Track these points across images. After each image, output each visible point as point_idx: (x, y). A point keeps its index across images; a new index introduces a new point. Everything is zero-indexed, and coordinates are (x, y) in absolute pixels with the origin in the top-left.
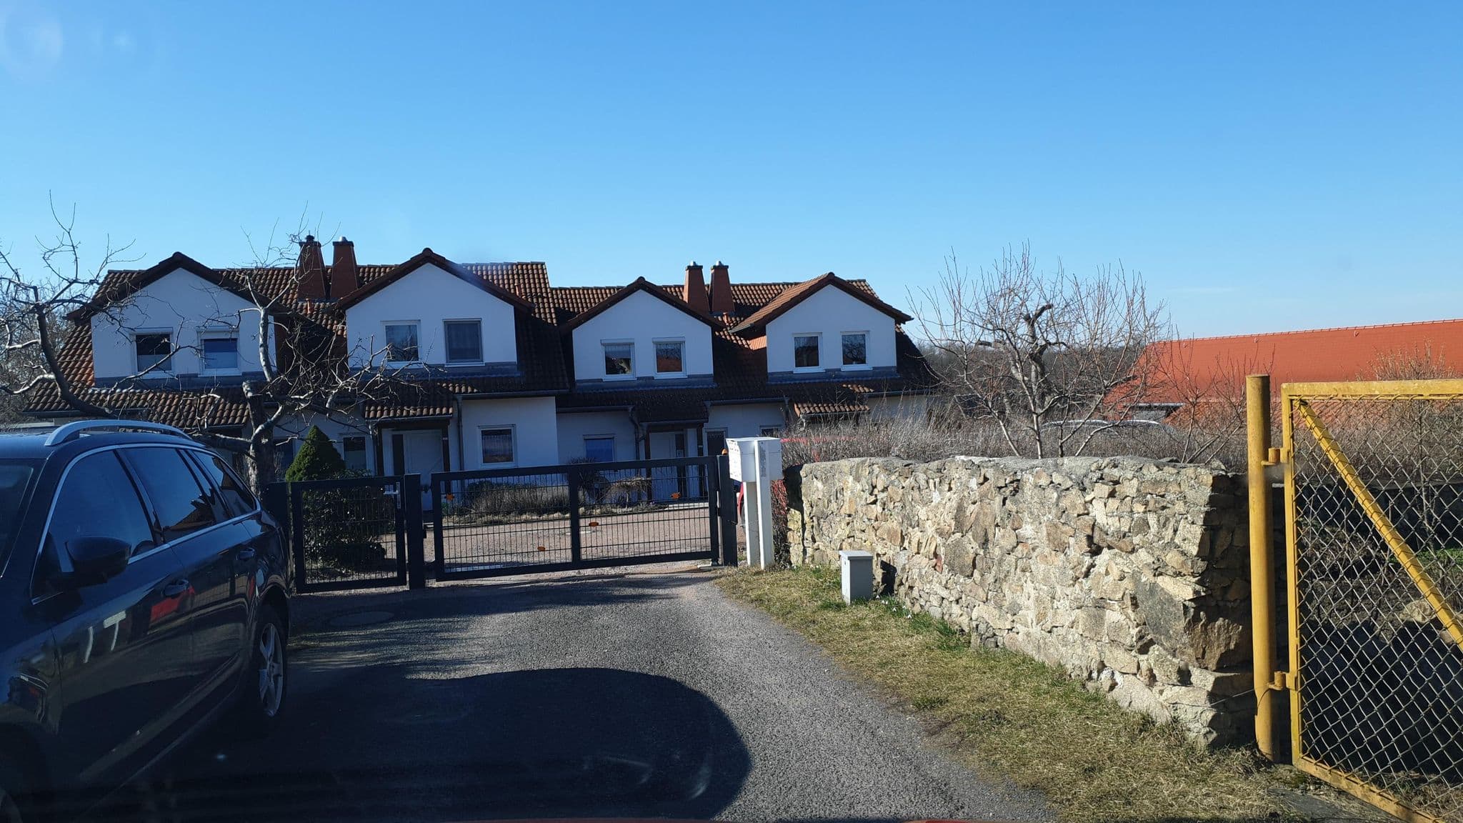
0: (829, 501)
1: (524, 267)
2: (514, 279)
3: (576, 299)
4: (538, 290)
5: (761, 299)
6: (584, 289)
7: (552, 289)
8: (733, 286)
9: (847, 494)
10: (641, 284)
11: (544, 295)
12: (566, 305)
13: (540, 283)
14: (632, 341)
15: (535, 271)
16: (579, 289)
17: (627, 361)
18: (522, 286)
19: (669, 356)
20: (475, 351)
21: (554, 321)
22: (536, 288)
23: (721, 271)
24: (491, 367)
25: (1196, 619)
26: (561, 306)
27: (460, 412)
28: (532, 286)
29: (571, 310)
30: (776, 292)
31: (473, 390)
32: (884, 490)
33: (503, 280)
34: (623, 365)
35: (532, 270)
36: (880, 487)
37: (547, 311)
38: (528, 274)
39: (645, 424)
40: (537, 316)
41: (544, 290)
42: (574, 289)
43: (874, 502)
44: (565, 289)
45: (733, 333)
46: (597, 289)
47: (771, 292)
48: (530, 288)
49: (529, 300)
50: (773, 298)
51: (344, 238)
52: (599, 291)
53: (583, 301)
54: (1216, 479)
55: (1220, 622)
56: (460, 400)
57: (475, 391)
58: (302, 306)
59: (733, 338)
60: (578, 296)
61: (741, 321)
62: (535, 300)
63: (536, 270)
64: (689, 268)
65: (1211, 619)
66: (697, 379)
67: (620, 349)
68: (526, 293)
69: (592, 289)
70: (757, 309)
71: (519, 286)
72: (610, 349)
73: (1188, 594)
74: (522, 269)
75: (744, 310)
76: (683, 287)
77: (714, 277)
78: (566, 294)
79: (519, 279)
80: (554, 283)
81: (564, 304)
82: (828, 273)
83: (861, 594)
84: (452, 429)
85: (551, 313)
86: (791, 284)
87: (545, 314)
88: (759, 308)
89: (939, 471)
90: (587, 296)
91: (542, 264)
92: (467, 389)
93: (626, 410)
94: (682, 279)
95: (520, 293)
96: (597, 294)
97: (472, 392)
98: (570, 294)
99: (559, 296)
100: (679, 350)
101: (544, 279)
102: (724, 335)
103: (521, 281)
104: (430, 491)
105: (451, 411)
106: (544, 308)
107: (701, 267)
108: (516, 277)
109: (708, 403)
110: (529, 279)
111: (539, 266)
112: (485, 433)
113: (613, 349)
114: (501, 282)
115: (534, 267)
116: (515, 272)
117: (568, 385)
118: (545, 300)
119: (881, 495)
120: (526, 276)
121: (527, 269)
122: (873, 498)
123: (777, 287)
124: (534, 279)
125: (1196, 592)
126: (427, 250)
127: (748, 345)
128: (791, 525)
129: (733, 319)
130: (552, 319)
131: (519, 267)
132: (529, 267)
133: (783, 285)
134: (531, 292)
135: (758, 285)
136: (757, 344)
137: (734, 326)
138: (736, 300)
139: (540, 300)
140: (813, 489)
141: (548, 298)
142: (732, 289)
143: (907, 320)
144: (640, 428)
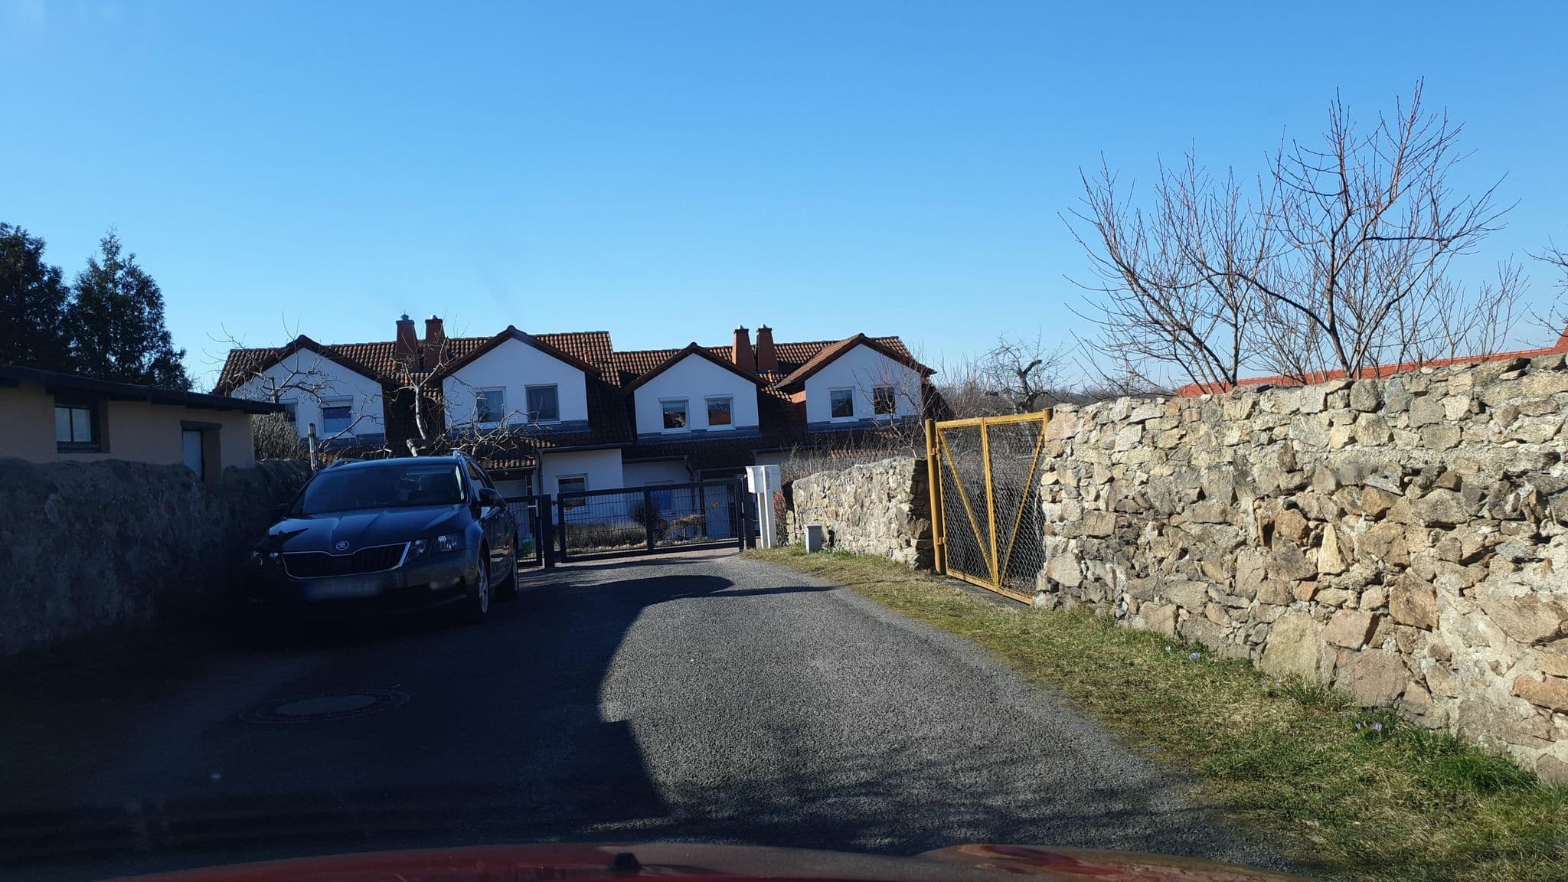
0: (807, 502)
1: (591, 336)
2: (582, 347)
3: (636, 362)
4: (604, 357)
5: (803, 357)
6: (642, 352)
7: (614, 354)
8: (777, 345)
9: (815, 495)
10: (694, 349)
11: (609, 360)
12: (627, 368)
13: (605, 350)
14: (686, 399)
15: (600, 340)
16: (638, 353)
17: (683, 415)
18: (589, 353)
19: (719, 411)
20: (552, 412)
21: (619, 383)
22: (601, 355)
23: (765, 333)
24: (566, 424)
25: (912, 519)
26: (623, 368)
27: (540, 465)
28: (598, 353)
29: (632, 372)
30: (816, 350)
31: (551, 445)
32: (828, 490)
33: (573, 348)
34: (680, 419)
35: (598, 338)
36: (827, 488)
37: (612, 374)
38: (594, 342)
39: (699, 471)
40: (604, 379)
41: (608, 356)
42: (634, 353)
43: (825, 497)
44: (626, 353)
45: (777, 389)
46: (654, 352)
47: (812, 350)
48: (597, 355)
49: (596, 366)
50: (813, 356)
51: (434, 316)
52: (656, 354)
53: (642, 363)
54: (916, 462)
55: (921, 520)
56: (541, 454)
57: (554, 445)
58: (400, 376)
59: (777, 393)
60: (637, 359)
61: (784, 378)
62: (601, 366)
63: (602, 338)
64: (737, 331)
65: (917, 519)
66: (744, 431)
67: (677, 405)
68: (593, 359)
69: (650, 352)
70: (799, 366)
71: (587, 353)
72: (667, 406)
73: (908, 509)
74: (589, 338)
75: (787, 368)
76: (731, 347)
77: (760, 338)
78: (627, 357)
79: (586, 347)
80: (616, 348)
81: (625, 366)
82: (859, 333)
83: (815, 547)
84: (534, 478)
85: (615, 376)
86: (830, 342)
87: (611, 377)
88: (802, 365)
89: (850, 474)
90: (645, 359)
91: (606, 333)
92: (546, 445)
93: (682, 459)
94: (731, 341)
95: (588, 360)
96: (655, 356)
97: (551, 447)
98: (631, 357)
99: (621, 360)
100: (728, 406)
101: (608, 346)
102: (769, 390)
103: (589, 349)
104: (556, 505)
105: (534, 463)
106: (610, 372)
107: (748, 330)
108: (583, 345)
109: (754, 452)
110: (595, 346)
111: (604, 335)
112: (561, 482)
113: (670, 406)
114: (571, 350)
115: (599, 335)
116: (582, 341)
117: (632, 439)
118: (610, 365)
119: (828, 492)
120: (592, 344)
121: (593, 338)
122: (824, 495)
123: (817, 345)
124: (599, 346)
125: (910, 508)
126: (511, 327)
127: (791, 399)
128: (788, 522)
129: (777, 376)
130: (616, 381)
131: (586, 336)
132: (595, 336)
133: (823, 344)
134: (597, 359)
135: (800, 344)
136: (798, 398)
137: (778, 382)
138: (780, 358)
139: (605, 365)
140: (799, 496)
141: (612, 363)
142: (776, 347)
143: (931, 374)
144: (694, 474)
